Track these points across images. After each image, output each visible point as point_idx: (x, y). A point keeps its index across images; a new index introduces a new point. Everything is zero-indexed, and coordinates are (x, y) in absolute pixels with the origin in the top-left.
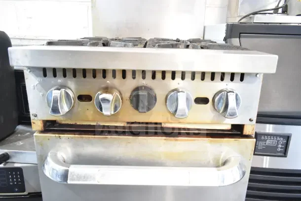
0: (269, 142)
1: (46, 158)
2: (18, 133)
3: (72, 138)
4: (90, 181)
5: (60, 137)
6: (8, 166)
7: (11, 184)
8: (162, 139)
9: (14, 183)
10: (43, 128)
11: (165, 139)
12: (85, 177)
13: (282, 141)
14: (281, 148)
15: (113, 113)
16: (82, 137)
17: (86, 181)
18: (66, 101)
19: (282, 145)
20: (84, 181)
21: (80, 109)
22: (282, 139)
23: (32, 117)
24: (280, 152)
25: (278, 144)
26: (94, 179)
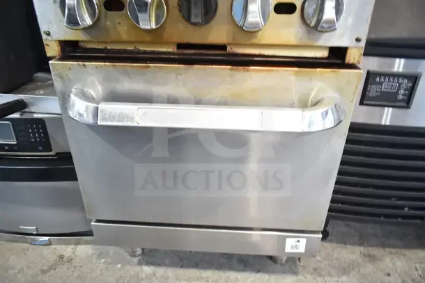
0: (386, 86)
1: (69, 96)
2: (38, 82)
3: (101, 66)
4: (127, 121)
5: (84, 65)
6: (26, 116)
7: (33, 140)
8: (226, 69)
9: (36, 140)
10: (60, 53)
11: (231, 69)
12: (121, 118)
13: (406, 83)
14: (404, 95)
15: (154, 26)
16: (114, 66)
17: (123, 121)
18: (87, 9)
19: (405, 90)
20: (119, 121)
21: (108, 23)
22: (406, 81)
23: (44, 37)
24: (402, 100)
25: (399, 88)
26: (132, 119)
